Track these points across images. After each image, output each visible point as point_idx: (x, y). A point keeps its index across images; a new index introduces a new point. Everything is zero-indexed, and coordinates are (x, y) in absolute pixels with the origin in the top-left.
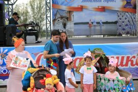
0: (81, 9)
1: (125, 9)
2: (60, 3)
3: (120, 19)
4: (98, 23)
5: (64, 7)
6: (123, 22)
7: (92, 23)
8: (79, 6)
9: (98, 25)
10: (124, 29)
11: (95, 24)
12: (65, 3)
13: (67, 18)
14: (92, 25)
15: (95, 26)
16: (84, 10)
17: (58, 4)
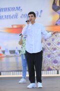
1: (56, 27)
3: (49, 44)
4: (13, 52)
6: (55, 49)
7: (4, 52)
9: (13, 55)
10: (55, 62)
11: (7, 53)
14: (4, 55)
15: (7, 56)
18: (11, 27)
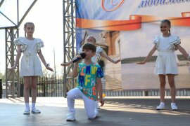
0: (137, 23)
2: (91, 15)
5: (99, 24)
8: (133, 18)
12: (102, 13)
13: (106, 49)
16: (145, 26)
17: (87, 17)
18: (181, 16)
